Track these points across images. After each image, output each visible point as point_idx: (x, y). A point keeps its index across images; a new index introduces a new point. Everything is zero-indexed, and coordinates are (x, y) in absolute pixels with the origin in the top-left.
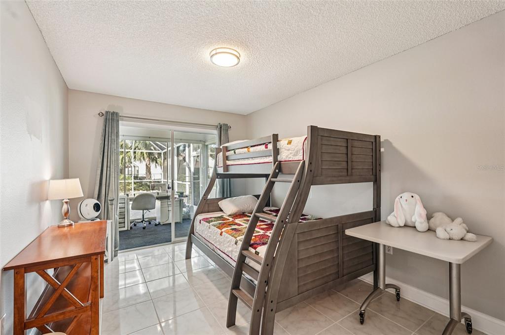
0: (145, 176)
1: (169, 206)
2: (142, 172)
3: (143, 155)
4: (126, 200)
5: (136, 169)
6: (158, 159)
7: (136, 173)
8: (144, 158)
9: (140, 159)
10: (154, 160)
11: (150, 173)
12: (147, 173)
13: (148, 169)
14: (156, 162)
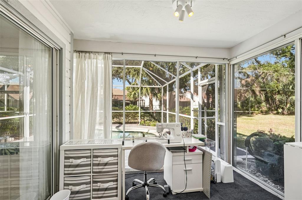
0: (149, 106)
1: (186, 162)
2: (147, 104)
3: (148, 91)
4: (119, 150)
5: (144, 101)
6: (158, 94)
7: (143, 105)
8: (148, 93)
9: (146, 95)
10: (155, 95)
11: (152, 105)
12: (150, 105)
13: (151, 102)
14: (157, 97)
